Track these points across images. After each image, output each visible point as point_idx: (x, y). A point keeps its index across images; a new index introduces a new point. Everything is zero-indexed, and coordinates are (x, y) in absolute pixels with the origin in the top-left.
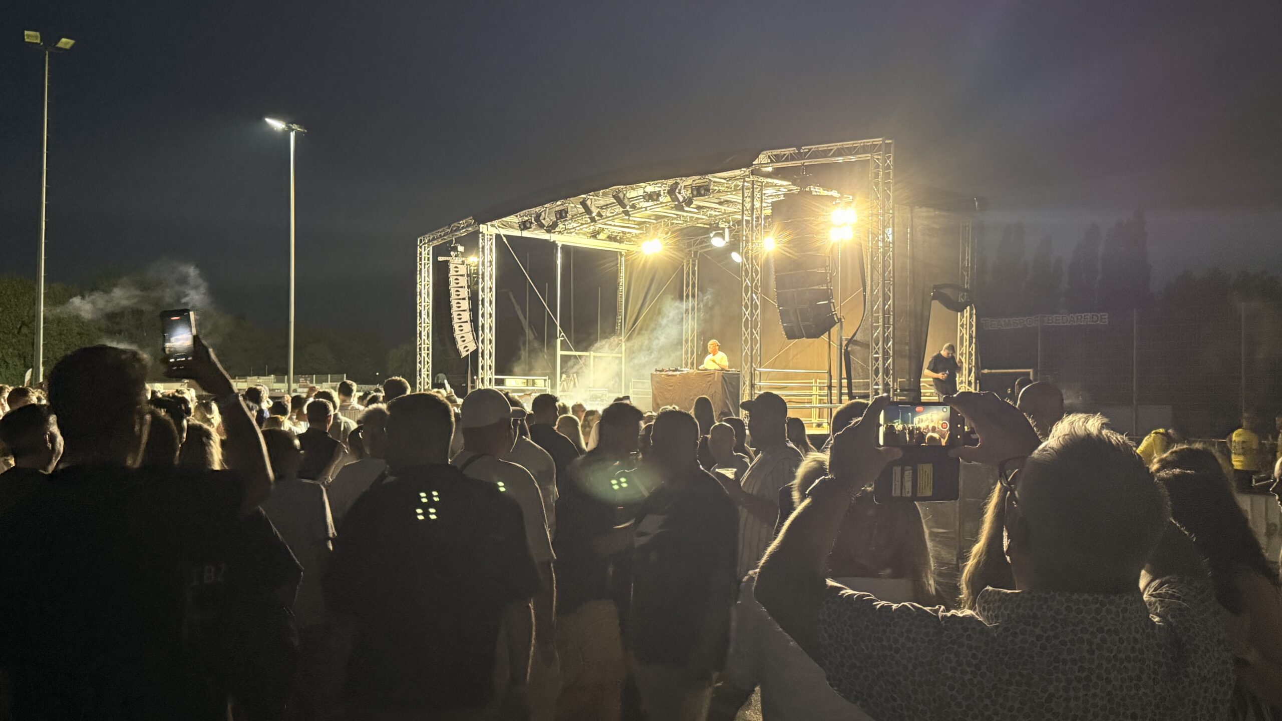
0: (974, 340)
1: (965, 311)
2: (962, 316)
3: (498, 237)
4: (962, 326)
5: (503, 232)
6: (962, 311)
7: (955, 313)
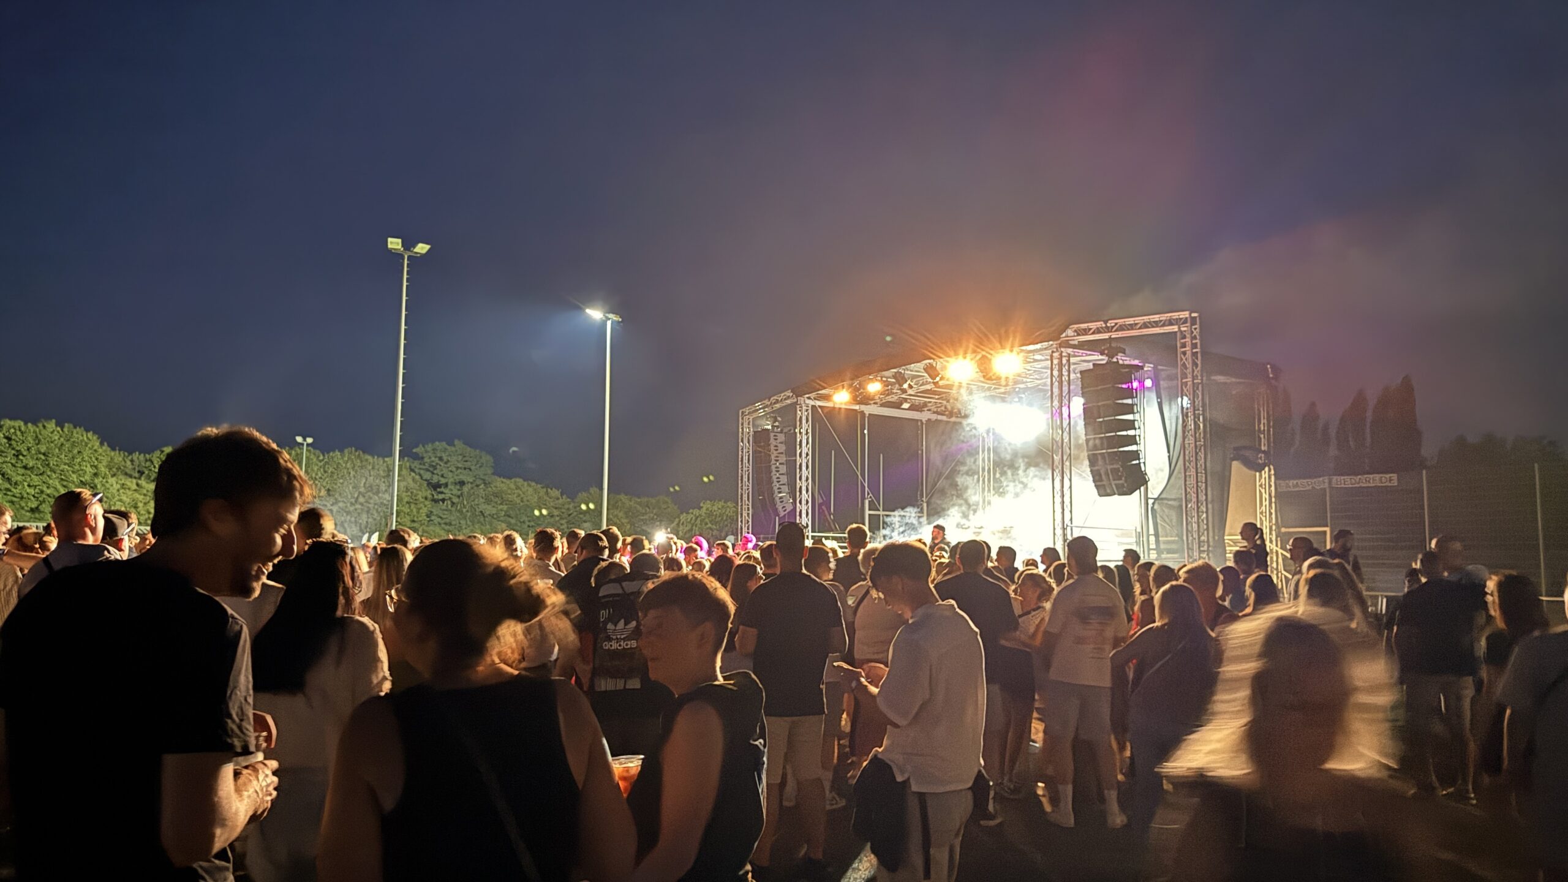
0: (1273, 500)
1: (1263, 472)
2: (1261, 476)
3: (813, 407)
4: (1261, 486)
5: (818, 403)
6: (1260, 472)
7: (1253, 473)
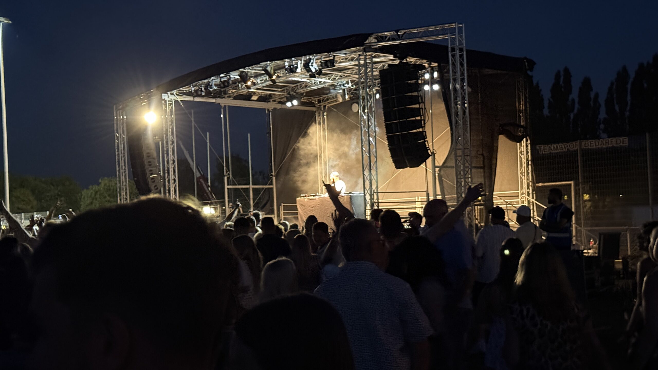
0: (530, 163)
5: (179, 98)
6: (520, 142)
7: (515, 143)
